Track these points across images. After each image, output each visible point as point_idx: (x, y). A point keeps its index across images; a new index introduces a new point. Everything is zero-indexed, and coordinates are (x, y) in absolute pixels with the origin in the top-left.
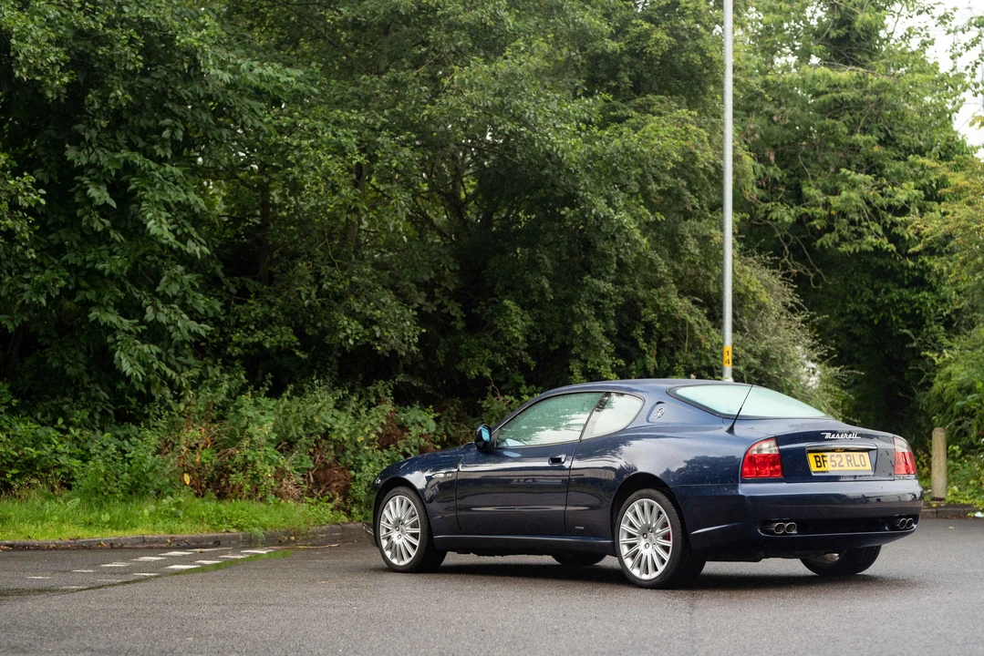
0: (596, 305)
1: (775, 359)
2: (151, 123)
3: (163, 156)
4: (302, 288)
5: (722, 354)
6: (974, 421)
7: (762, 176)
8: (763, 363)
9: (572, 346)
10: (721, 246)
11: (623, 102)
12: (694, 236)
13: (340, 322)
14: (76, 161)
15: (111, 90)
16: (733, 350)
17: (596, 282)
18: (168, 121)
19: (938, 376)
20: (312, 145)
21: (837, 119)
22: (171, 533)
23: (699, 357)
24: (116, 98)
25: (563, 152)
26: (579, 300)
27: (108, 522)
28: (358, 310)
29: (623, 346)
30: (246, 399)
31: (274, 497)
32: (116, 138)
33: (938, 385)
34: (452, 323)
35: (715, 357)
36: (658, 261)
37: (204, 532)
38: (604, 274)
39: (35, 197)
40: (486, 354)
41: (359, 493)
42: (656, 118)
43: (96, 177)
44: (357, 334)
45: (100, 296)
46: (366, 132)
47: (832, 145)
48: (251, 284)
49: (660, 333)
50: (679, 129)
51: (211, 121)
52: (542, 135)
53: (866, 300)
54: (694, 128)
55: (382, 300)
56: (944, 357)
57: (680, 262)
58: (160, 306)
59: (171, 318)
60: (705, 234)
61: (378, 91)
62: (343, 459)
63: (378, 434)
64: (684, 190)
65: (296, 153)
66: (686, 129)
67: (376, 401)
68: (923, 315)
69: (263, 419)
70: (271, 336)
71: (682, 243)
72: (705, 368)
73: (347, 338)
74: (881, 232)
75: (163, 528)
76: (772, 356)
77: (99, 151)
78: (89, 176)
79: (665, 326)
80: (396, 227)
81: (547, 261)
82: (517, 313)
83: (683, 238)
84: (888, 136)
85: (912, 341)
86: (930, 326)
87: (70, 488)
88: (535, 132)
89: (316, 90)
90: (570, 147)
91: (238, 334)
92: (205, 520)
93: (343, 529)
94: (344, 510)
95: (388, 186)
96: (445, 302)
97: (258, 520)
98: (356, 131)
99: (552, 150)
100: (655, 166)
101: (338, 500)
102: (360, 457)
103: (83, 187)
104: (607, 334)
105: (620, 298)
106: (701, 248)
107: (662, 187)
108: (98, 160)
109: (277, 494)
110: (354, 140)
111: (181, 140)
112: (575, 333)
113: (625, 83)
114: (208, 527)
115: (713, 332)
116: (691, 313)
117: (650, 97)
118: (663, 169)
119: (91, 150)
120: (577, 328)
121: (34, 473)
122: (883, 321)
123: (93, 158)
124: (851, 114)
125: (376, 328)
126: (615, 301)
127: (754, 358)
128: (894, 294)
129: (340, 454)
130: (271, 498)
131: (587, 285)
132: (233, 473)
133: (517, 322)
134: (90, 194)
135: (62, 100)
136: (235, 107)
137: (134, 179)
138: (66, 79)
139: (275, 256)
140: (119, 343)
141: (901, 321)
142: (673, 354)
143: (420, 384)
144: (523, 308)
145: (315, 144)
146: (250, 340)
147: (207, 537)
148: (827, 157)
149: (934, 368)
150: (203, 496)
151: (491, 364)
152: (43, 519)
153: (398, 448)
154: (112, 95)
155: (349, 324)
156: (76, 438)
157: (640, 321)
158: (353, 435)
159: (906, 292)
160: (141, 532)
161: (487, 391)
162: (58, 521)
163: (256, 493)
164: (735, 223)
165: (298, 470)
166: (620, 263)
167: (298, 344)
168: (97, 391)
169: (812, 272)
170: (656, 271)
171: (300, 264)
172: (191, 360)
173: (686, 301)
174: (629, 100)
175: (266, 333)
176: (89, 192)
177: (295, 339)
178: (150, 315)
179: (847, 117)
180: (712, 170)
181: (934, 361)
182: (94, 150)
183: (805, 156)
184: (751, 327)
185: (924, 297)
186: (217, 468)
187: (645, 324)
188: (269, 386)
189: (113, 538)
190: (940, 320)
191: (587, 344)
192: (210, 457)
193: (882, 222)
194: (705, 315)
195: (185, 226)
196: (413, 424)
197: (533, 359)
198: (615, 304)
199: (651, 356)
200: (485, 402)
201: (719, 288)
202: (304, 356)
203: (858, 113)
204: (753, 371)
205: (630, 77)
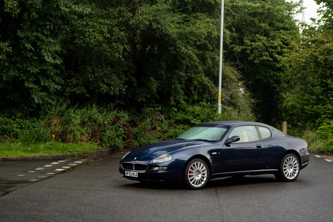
0: (179, 79)
1: (234, 97)
2: (43, 23)
3: (47, 34)
4: (89, 75)
5: (218, 95)
6: (295, 117)
7: (231, 36)
8: (231, 99)
9: (171, 92)
10: (219, 61)
11: (189, 15)
12: (210, 58)
13: (101, 85)
14: (21, 36)
15: (31, 13)
16: (222, 94)
17: (180, 72)
18: (48, 23)
19: (285, 101)
20: (93, 31)
21: (255, 18)
22: (50, 154)
23: (211, 96)
24: (33, 16)
25: (172, 34)
26: (174, 78)
27: (30, 150)
28: (106, 82)
29: (186, 92)
30: (71, 111)
31: (80, 142)
32: (32, 28)
33: (284, 104)
34: (133, 84)
35: (215, 96)
36: (198, 66)
37: (59, 153)
38: (182, 70)
39: (9, 50)
40: (144, 94)
41: (105, 140)
42: (199, 21)
43: (27, 41)
44: (106, 89)
45: (28, 78)
46: (110, 26)
47: (253, 25)
48: (73, 73)
49: (199, 88)
50: (207, 25)
51: (61, 23)
52: (165, 28)
53: (262, 75)
54: (212, 25)
55: (113, 78)
56: (287, 95)
57: (205, 66)
58: (45, 80)
59: (49, 84)
60: (213, 57)
61: (115, 14)
62: (100, 129)
63: (111, 121)
64: (208, 44)
65: (88, 33)
66: (209, 25)
67: (110, 109)
68: (281, 80)
69: (77, 117)
70: (78, 90)
71: (206, 60)
72: (212, 100)
73: (103, 90)
74: (268, 55)
75: (47, 152)
76: (233, 96)
77: (27, 32)
78: (25, 40)
79: (200, 86)
80: (119, 57)
81: (164, 65)
82: (154, 82)
83: (206, 59)
84: (271, 23)
85: (277, 89)
86: (283, 84)
87: (17, 138)
88: (163, 27)
89: (94, 13)
90: (174, 32)
91: (68, 89)
92: (60, 149)
93: (100, 151)
94: (100, 145)
95: (117, 44)
96: (131, 77)
97: (76, 149)
98: (107, 26)
99: (168, 33)
100: (199, 36)
101: (99, 142)
102: (105, 128)
103: (23, 44)
104: (182, 89)
105: (187, 77)
106: (212, 62)
107: (201, 43)
108: (27, 35)
109: (81, 141)
110: (106, 29)
111: (53, 29)
112: (172, 88)
113: (190, 9)
114: (61, 152)
115: (215, 88)
116: (208, 82)
117: (198, 14)
118: (201, 37)
119: (25, 32)
120: (173, 87)
121: (6, 133)
122: (267, 82)
123: (26, 34)
124: (260, 16)
125: (112, 87)
126: (185, 78)
127: (228, 97)
128: (271, 73)
129: (99, 127)
130: (79, 142)
131: (176, 73)
132: (68, 134)
133: (154, 85)
134: (26, 46)
135: (16, 17)
136: (69, 18)
137: (39, 42)
138: (19, 11)
139: (80, 64)
140: (33, 92)
141: (273, 82)
142: (202, 95)
143: (123, 103)
144: (156, 80)
145: (94, 30)
146: (72, 91)
147: (60, 155)
148: (252, 30)
149: (284, 99)
150: (58, 141)
151: (146, 98)
152: (11, 149)
153: (117, 125)
154: (32, 15)
155: (103, 86)
156: (18, 122)
157: (192, 85)
158: (103, 121)
159: (275, 73)
160: (41, 154)
161: (144, 106)
162: (15, 150)
163: (75, 141)
164: (223, 53)
165: (87, 133)
166: (187, 66)
167: (87, 92)
168: (24, 106)
169: (246, 66)
170: (198, 69)
171: (88, 67)
172: (53, 97)
173: (207, 78)
174: (191, 14)
175: (77, 89)
176: (25, 45)
177: (86, 91)
178: (42, 84)
179: (259, 17)
180: (217, 37)
181: (284, 96)
182: (26, 32)
183: (245, 29)
184: (227, 87)
185: (281, 75)
186: (62, 132)
187: (194, 85)
188: (78, 106)
189: (33, 156)
190: (286, 82)
191: (176, 92)
192: (60, 128)
193: (269, 51)
194: (213, 83)
195: (54, 55)
196: (121, 117)
197: (159, 96)
198: (184, 79)
199: (196, 96)
200: (143, 110)
201: (217, 74)
202: (88, 96)
203: (262, 16)
204: (227, 101)
205: (191, 7)
